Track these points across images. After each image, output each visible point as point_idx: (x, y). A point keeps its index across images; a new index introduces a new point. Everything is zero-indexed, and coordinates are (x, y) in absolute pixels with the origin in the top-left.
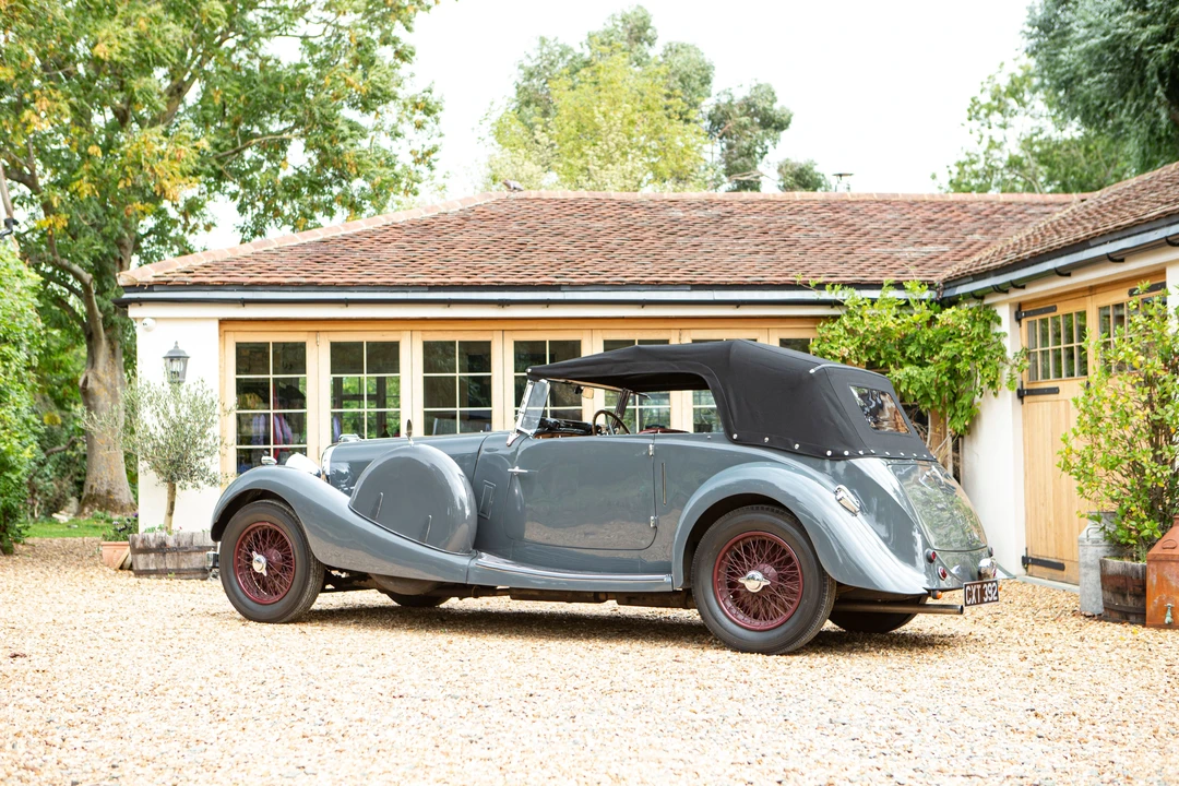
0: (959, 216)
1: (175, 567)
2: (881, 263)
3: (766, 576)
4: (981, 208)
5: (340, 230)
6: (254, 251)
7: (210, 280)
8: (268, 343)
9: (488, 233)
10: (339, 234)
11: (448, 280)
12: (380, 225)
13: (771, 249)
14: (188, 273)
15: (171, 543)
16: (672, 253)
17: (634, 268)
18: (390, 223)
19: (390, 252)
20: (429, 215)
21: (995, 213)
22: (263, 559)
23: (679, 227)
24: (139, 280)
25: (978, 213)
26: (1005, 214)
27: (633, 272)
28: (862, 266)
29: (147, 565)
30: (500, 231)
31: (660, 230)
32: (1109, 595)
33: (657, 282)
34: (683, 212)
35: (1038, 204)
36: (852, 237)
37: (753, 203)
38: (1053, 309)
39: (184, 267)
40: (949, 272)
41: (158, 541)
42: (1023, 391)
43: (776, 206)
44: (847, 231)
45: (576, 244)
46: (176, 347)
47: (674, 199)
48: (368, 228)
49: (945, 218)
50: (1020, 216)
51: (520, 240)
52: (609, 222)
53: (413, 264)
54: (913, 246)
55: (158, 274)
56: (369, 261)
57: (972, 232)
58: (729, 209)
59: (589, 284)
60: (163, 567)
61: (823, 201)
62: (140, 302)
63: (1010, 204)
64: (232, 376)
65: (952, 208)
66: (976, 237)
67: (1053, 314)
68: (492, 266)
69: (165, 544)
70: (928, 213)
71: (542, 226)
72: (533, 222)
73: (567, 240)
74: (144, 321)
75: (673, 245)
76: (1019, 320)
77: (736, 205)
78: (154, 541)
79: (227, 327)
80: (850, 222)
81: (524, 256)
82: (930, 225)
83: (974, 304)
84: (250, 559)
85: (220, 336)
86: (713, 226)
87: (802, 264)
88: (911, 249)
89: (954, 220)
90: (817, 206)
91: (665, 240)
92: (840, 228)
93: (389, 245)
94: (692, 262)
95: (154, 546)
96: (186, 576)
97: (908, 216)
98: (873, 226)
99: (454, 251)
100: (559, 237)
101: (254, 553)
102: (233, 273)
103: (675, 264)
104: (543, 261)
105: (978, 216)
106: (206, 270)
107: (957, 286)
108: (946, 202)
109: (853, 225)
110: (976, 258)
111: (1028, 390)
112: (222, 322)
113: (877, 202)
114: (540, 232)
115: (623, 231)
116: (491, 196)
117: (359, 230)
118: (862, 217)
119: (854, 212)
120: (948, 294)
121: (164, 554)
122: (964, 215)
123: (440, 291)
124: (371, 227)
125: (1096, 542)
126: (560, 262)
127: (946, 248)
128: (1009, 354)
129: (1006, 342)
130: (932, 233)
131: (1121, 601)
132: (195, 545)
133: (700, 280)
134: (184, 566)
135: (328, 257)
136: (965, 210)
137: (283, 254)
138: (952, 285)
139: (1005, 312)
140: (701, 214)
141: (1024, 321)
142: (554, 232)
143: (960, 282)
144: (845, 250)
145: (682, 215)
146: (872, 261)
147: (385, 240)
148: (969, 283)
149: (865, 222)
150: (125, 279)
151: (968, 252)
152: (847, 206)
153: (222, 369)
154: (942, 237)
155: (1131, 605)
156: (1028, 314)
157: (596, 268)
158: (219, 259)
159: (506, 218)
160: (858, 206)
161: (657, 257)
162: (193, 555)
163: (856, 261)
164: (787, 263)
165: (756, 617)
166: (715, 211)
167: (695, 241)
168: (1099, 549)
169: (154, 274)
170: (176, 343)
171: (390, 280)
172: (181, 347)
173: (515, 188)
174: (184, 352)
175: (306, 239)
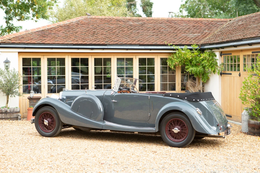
0: (201, 25)
1: (10, 117)
2: (185, 39)
3: (179, 129)
4: (206, 22)
5: (46, 27)
6: (25, 33)
7: (16, 42)
8: (31, 58)
9: (85, 28)
10: (46, 28)
11: (78, 43)
12: (56, 26)
13: (157, 34)
14: (10, 40)
15: (8, 111)
16: (133, 35)
18: (59, 25)
19: (60, 34)
20: (68, 23)
21: (209, 24)
22: (47, 121)
23: (133, 27)
25: (205, 24)
26: (212, 24)
27: (124, 41)
28: (180, 39)
29: (2, 117)
30: (88, 28)
31: (128, 28)
32: (250, 129)
33: (131, 44)
34: (133, 23)
35: (219, 22)
36: (176, 31)
37: (149, 20)
38: (231, 54)
39: (9, 38)
40: (202, 42)
41: (5, 111)
42: (222, 73)
43: (155, 21)
44: (174, 29)
45: (108, 32)
46: (7, 59)
47: (129, 19)
48: (53, 26)
49: (198, 25)
50: (216, 25)
51: (93, 31)
52: (114, 26)
53: (68, 38)
54: (191, 33)
55: (2, 40)
56: (56, 37)
57: (205, 30)
58: (144, 22)
59: (114, 44)
60: (6, 117)
61: (167, 20)
63: (213, 21)
64: (21, 67)
65: (199, 23)
66: (206, 31)
67: (231, 55)
68: (88, 39)
69: (7, 111)
70: (193, 24)
71: (98, 26)
72: (95, 25)
73: (106, 31)
75: (132, 33)
76: (221, 56)
77: (146, 21)
78: (4, 110)
80: (175, 26)
81: (96, 35)
82: (194, 28)
83: (210, 51)
84: (44, 121)
85: (18, 56)
86: (141, 27)
87: (166, 39)
88: (191, 35)
89: (200, 26)
90: (166, 21)
91: (130, 31)
92: (173, 28)
93: (60, 32)
94: (138, 38)
95: (4, 112)
96: (12, 119)
97: (188, 25)
98: (180, 27)
99: (77, 34)
100: (103, 30)
101: (45, 120)
102: (22, 40)
103: (134, 38)
104: (101, 37)
105: (206, 25)
106: (14, 39)
107: (205, 46)
108: (197, 21)
109: (176, 27)
110: (207, 38)
111: (223, 73)
112: (19, 53)
113: (180, 20)
114: (98, 28)
115: (119, 28)
116: (83, 17)
117: (51, 27)
118: (177, 25)
119: (175, 23)
120: (202, 47)
121: (7, 114)
122: (202, 25)
123: (76, 46)
124: (54, 26)
125: (246, 115)
126: (105, 37)
127: (199, 34)
128: (218, 65)
129: (218, 62)
130: (195, 30)
131: (254, 130)
132: (15, 111)
133: (141, 43)
134: (12, 117)
135: (45, 35)
136: (202, 23)
137: (33, 34)
138: (203, 45)
139: (217, 53)
140: (137, 23)
141: (222, 56)
142: (102, 28)
143: (205, 45)
144: (175, 35)
145: (132, 23)
146: (183, 38)
147: (59, 30)
148: (208, 45)
149: (178, 26)
151: (205, 35)
152: (173, 21)
153: (19, 65)
154: (198, 31)
155: (256, 131)
156: (224, 54)
157: (115, 39)
158: (17, 36)
159: (88, 24)
160: (176, 22)
161: (129, 36)
162: (14, 114)
163: (178, 38)
164: (162, 39)
165: (176, 138)
166: (140, 22)
167: (137, 31)
168: (247, 117)
169: (1, 40)
170: (7, 58)
171: (63, 42)
172: (8, 59)
173: (89, 15)
174: (9, 61)
175: (38, 30)
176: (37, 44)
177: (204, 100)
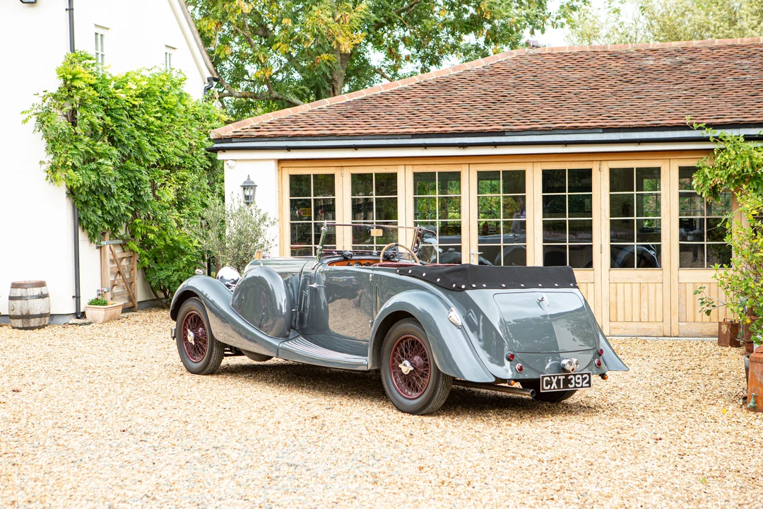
3: (412, 364)
5: (381, 89)
6: (310, 109)
7: (268, 134)
8: (310, 175)
9: (487, 87)
11: (427, 130)
12: (413, 83)
13: (693, 93)
14: (256, 128)
16: (611, 100)
17: (569, 114)
18: (423, 81)
19: (403, 106)
22: (193, 335)
23: (639, 75)
24: (223, 135)
27: (564, 119)
28: (754, 107)
30: (497, 85)
31: (623, 78)
33: (576, 127)
34: (655, 60)
37: (719, 48)
39: (255, 124)
43: (736, 51)
45: (545, 94)
46: (249, 179)
47: (657, 48)
48: (404, 86)
51: (505, 93)
52: (586, 73)
53: (412, 117)
55: (237, 130)
56: (383, 115)
58: (694, 56)
59: (525, 130)
62: (224, 150)
64: (287, 198)
68: (465, 117)
71: (532, 79)
72: (528, 76)
73: (541, 91)
74: (228, 162)
75: (619, 93)
77: (704, 51)
79: (283, 165)
81: (498, 106)
84: (187, 334)
85: (279, 170)
86: (667, 72)
87: (706, 107)
91: (616, 88)
93: (408, 101)
94: (619, 108)
99: (449, 104)
100: (536, 89)
101: (188, 331)
102: (286, 128)
103: (602, 110)
104: (507, 111)
106: (270, 126)
112: (280, 161)
114: (526, 85)
115: (592, 80)
116: (513, 54)
117: (396, 88)
123: (419, 138)
124: (406, 86)
126: (519, 111)
133: (611, 124)
135: (357, 112)
140: (668, 61)
142: (537, 84)
144: (754, 92)
145: (652, 62)
147: (408, 96)
150: (214, 134)
153: (281, 193)
159: (511, 73)
161: (595, 104)
163: (753, 102)
164: (693, 107)
166: (682, 58)
167: (640, 88)
169: (234, 130)
170: (249, 176)
171: (385, 131)
172: (252, 179)
173: (533, 46)
174: (253, 182)
175: (352, 97)
176: (319, 138)
177: (484, 285)
